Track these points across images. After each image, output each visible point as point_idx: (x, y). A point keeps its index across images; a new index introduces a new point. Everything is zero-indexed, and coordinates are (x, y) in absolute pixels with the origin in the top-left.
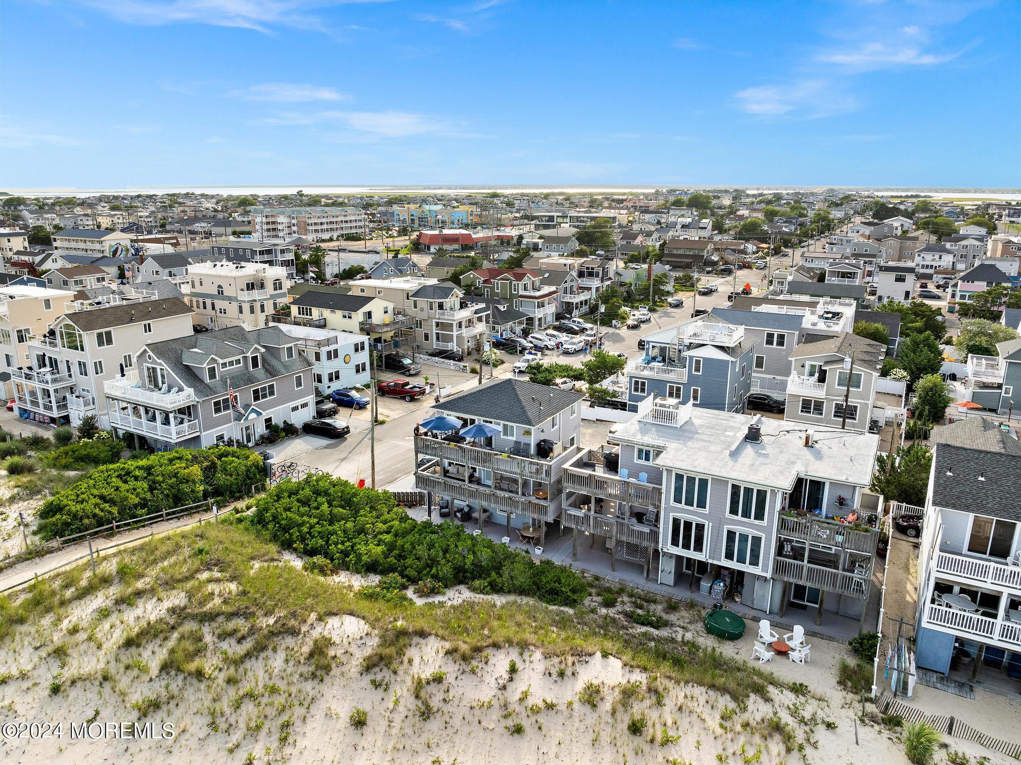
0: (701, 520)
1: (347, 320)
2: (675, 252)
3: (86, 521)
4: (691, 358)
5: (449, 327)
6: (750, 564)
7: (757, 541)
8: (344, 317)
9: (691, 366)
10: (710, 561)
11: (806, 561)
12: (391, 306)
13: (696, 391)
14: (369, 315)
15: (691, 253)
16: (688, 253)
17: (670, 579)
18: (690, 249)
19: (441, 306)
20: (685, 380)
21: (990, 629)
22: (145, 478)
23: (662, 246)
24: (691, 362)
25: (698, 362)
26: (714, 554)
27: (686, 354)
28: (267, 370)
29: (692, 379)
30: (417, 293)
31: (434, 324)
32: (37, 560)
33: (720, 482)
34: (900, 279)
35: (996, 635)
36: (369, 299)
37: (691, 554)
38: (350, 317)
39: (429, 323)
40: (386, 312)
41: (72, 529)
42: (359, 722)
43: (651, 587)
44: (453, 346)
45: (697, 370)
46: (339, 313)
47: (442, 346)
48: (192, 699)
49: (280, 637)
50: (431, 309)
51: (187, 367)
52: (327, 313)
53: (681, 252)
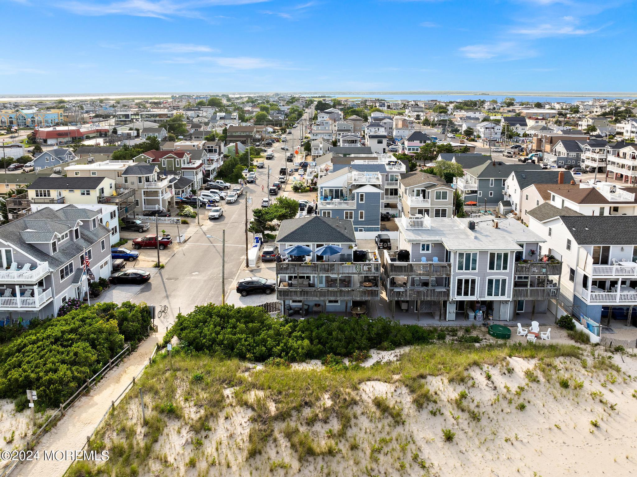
0: (473, 277)
1: (85, 196)
2: (234, 134)
3: (72, 384)
4: (358, 193)
5: (156, 193)
6: (501, 295)
7: (504, 281)
8: (83, 194)
9: (358, 198)
10: (479, 299)
11: (529, 287)
12: (113, 182)
13: (362, 213)
14: (102, 190)
15: (245, 134)
16: (242, 134)
17: (453, 317)
18: (243, 132)
19: (147, 180)
20: (355, 207)
21: (614, 298)
22: (80, 338)
23: (225, 131)
24: (358, 196)
25: (362, 196)
26: (481, 295)
27: (355, 191)
28: (85, 240)
29: (359, 206)
30: (127, 172)
31: (143, 193)
32: (53, 430)
33: (483, 253)
34: (380, 142)
35: (618, 300)
36: (101, 179)
37: (470, 298)
38: (88, 194)
39: (138, 192)
40: (111, 187)
41: (64, 395)
42: (449, 438)
43: (444, 324)
44: (160, 207)
45: (362, 200)
46: (78, 192)
47: (151, 208)
48: (340, 469)
49: (349, 408)
50: (140, 182)
51: (30, 245)
52: (65, 193)
53: (238, 134)
